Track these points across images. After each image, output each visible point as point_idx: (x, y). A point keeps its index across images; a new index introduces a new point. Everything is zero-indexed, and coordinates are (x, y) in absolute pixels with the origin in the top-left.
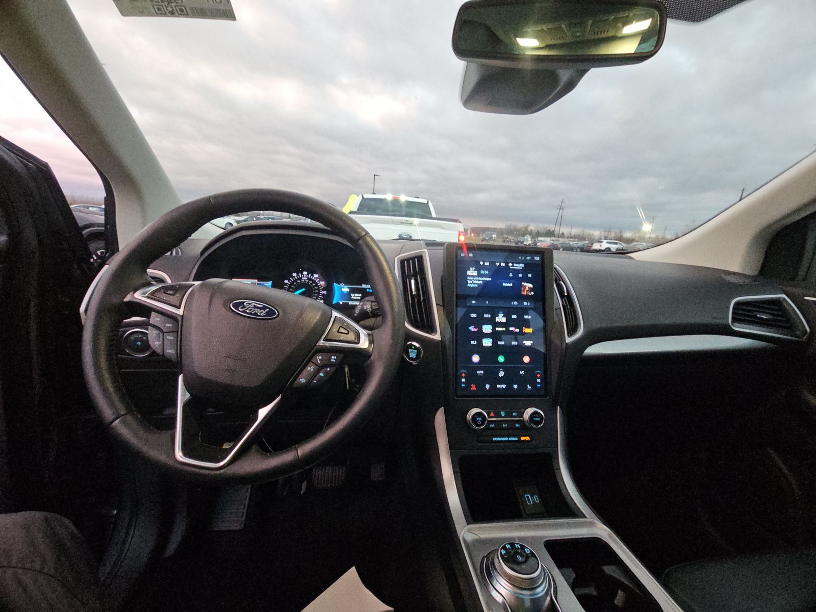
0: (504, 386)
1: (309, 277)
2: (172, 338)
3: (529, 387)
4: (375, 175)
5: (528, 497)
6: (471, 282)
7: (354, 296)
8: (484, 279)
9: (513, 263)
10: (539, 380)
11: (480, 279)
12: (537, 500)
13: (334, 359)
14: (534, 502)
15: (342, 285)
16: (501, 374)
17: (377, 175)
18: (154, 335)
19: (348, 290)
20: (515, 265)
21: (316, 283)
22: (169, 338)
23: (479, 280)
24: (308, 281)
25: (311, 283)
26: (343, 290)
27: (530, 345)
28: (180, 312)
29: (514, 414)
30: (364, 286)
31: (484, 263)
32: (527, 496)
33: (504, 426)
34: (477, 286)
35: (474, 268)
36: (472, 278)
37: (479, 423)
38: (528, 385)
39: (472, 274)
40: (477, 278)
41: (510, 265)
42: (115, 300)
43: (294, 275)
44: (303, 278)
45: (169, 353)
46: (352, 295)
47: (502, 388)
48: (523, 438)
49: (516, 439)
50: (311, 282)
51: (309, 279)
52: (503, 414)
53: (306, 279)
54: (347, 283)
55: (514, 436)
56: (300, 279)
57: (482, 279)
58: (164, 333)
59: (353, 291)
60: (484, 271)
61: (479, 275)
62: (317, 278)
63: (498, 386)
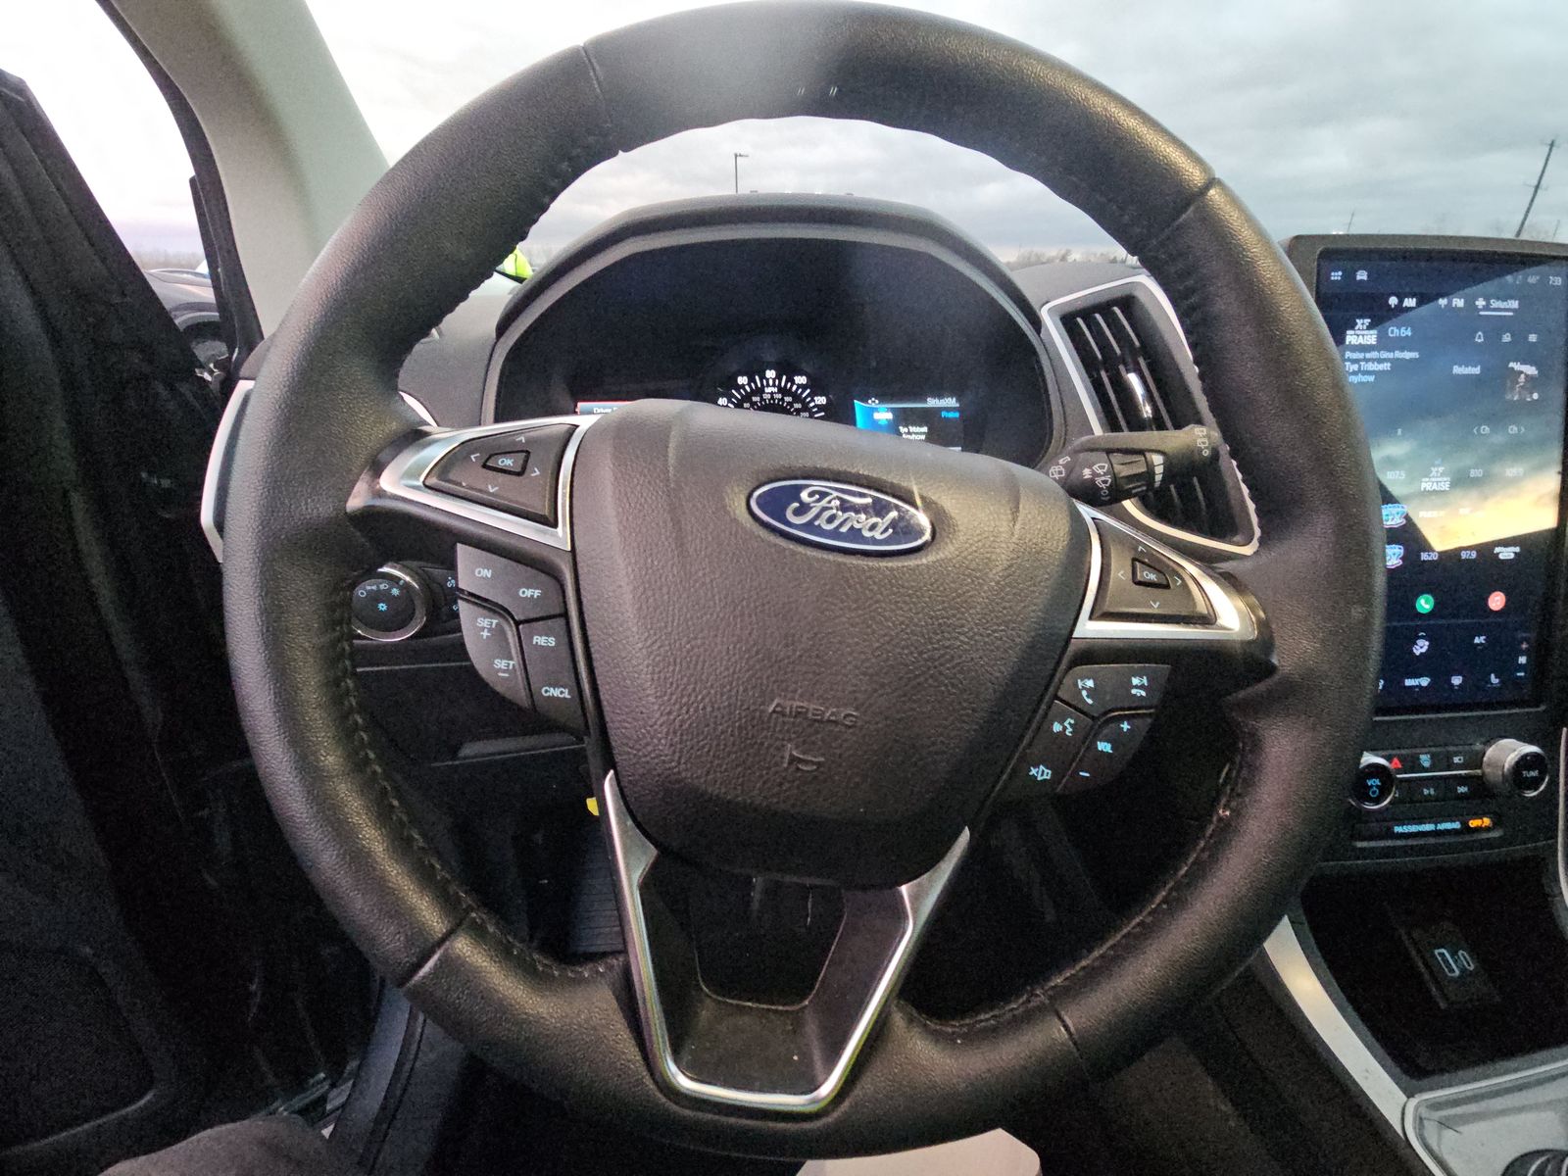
0: (1425, 682)
1: (783, 384)
2: (552, 642)
3: (1494, 680)
4: (736, 156)
5: (1442, 955)
6: (1355, 367)
7: (909, 433)
8: (1398, 354)
9: (1487, 299)
10: (1523, 660)
11: (1385, 355)
12: (1468, 963)
13: (1142, 687)
14: (1463, 970)
15: (873, 403)
16: (1421, 647)
17: (740, 155)
18: (485, 634)
19: (890, 416)
20: (1495, 304)
21: (803, 401)
22: (540, 640)
23: (1380, 361)
24: (780, 396)
25: (789, 403)
26: (877, 416)
27: (1512, 556)
28: (559, 537)
29: (1456, 760)
30: (932, 403)
31: (1401, 301)
32: (1440, 954)
33: (1426, 792)
34: (1371, 378)
35: (1367, 321)
36: (1360, 356)
37: (1374, 792)
38: (1493, 676)
39: (1361, 341)
40: (1374, 354)
41: (1480, 303)
42: (317, 508)
43: (742, 380)
44: (768, 390)
45: (552, 698)
46: (903, 430)
47: (1420, 686)
48: (1473, 823)
49: (1457, 825)
50: (788, 399)
51: (783, 391)
52: (1425, 760)
53: (776, 390)
54: (884, 397)
55: (1450, 819)
56: (760, 391)
57: (1390, 355)
58: (517, 623)
59: (904, 418)
60: (1399, 328)
61: (1384, 343)
62: (804, 387)
63: (1409, 682)
